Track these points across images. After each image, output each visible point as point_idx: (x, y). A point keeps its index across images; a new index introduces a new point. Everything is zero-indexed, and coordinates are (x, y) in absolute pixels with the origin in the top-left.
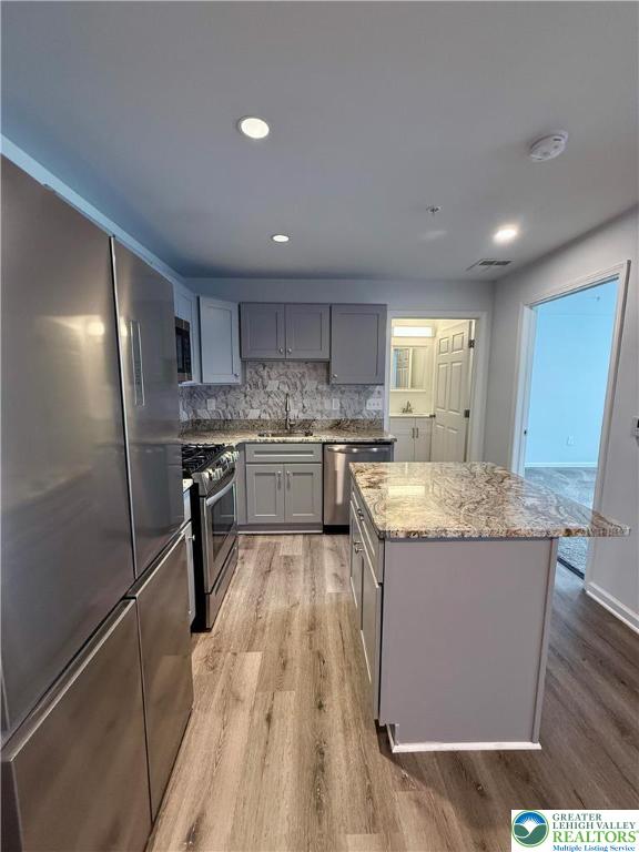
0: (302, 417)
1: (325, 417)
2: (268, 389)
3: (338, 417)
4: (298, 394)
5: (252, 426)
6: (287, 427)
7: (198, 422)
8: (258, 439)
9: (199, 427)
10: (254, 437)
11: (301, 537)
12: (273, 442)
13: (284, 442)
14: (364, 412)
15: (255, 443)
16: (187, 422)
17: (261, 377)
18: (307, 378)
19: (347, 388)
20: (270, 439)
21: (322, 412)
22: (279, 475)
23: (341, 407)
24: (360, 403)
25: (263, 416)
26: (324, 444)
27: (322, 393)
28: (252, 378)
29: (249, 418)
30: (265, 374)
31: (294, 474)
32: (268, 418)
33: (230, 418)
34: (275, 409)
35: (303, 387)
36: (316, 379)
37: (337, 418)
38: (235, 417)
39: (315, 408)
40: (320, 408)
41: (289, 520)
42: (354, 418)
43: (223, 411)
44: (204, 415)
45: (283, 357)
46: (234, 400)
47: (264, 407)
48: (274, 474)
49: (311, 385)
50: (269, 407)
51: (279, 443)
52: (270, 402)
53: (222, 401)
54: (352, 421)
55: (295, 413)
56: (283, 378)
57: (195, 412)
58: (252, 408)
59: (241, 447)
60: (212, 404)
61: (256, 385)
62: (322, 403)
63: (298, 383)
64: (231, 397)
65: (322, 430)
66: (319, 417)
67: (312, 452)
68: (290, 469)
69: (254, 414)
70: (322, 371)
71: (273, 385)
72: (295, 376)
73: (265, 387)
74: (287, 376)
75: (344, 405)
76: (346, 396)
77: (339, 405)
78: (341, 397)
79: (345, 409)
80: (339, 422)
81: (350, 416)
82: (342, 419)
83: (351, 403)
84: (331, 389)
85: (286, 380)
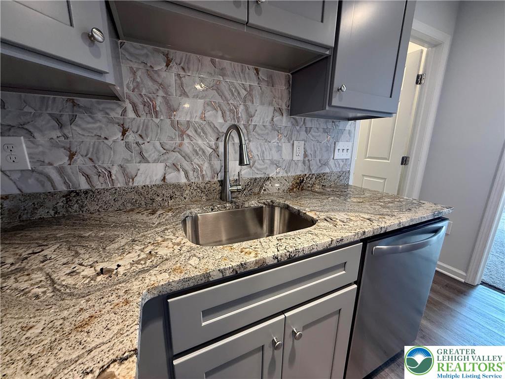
1: (282, 173)
3: (299, 171)
14: (331, 163)
17: (163, 86)
18: (257, 101)
19: (315, 123)
24: (327, 148)
28: (137, 87)
29: (139, 182)
32: (183, 180)
33: (84, 185)
34: (196, 161)
35: (250, 117)
36: (271, 104)
37: (299, 173)
38: (99, 184)
39: (267, 156)
40: (276, 157)
42: (320, 171)
43: (61, 171)
46: (90, 141)
47: (175, 156)
49: (262, 114)
50: (186, 157)
52: (187, 147)
53: (54, 144)
56: (215, 98)
58: (144, 159)
63: (241, 108)
66: (273, 173)
74: (221, 93)
75: (309, 152)
76: (312, 136)
77: (303, 153)
78: (306, 139)
79: (310, 159)
80: (302, 179)
81: (315, 169)
82: (305, 175)
83: (317, 149)
84: (293, 125)
85: (218, 101)
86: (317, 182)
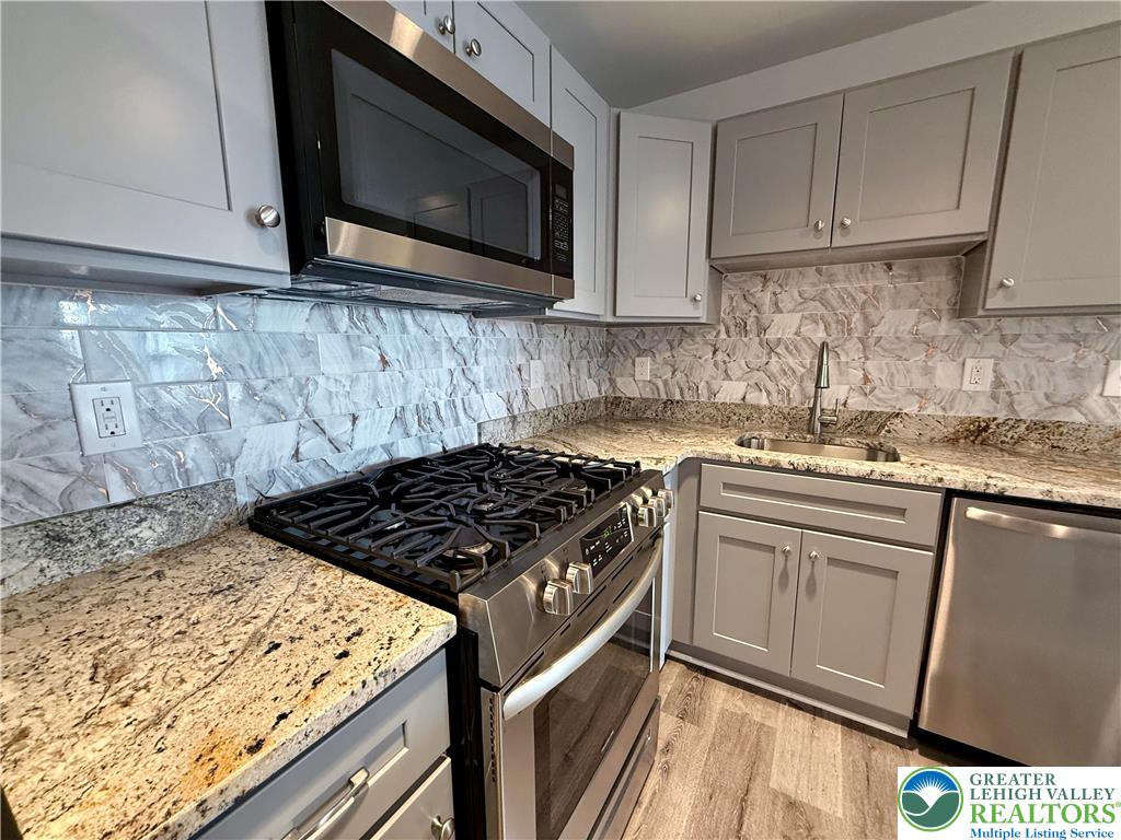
0: (857, 403)
1: (931, 410)
2: (771, 335)
3: (980, 410)
4: (853, 345)
5: (724, 418)
6: (816, 428)
7: (617, 402)
8: (737, 453)
9: (618, 412)
10: (725, 446)
11: (835, 732)
12: (777, 468)
13: (809, 472)
14: (1094, 403)
15: (728, 463)
16: (596, 402)
17: (757, 306)
18: (886, 303)
19: (1032, 325)
20: (767, 456)
21: (922, 395)
22: (786, 554)
23: (998, 382)
24: (1078, 372)
25: (752, 398)
26: (950, 494)
27: (929, 344)
28: (733, 310)
29: (720, 399)
30: (766, 298)
31: (831, 561)
32: (764, 402)
33: (678, 397)
34: (783, 381)
35: (870, 325)
36: (914, 305)
37: (978, 415)
38: (688, 396)
40: (920, 383)
41: (800, 674)
42: (1045, 417)
43: (666, 383)
44: (629, 388)
45: (824, 242)
46: (689, 360)
47: (758, 376)
48: (772, 549)
49: (896, 320)
50: (771, 377)
51: (795, 471)
52: (774, 366)
53: (666, 363)
54: (1036, 426)
55: (839, 393)
56: (815, 307)
57: (612, 382)
58: (728, 377)
59: (690, 468)
60: (645, 368)
61: (743, 328)
62: (928, 371)
63: (856, 317)
64: (684, 355)
65: (923, 444)
66: (911, 408)
67: (901, 512)
68: (818, 545)
69: (731, 392)
70: (939, 282)
71: (785, 325)
73: (762, 330)
74: (825, 303)
75: (1009, 377)
76: (1023, 350)
77: (990, 377)
78: (1000, 356)
79: (1013, 389)
80: (983, 424)
81: (1028, 410)
82: (995, 419)
83: (1039, 374)
84: (965, 332)
85: (821, 310)
86: (1035, 435)
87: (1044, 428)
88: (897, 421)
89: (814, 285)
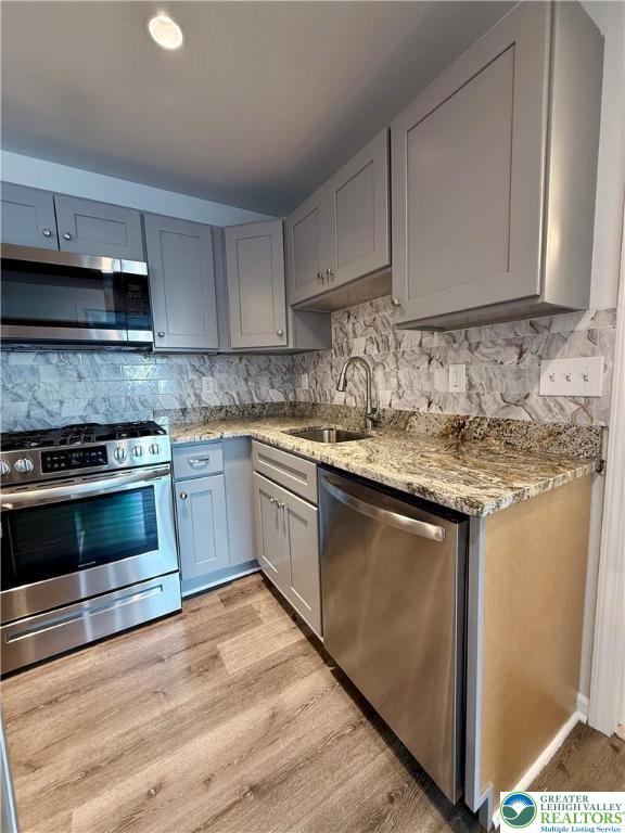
0: (397, 405)
2: (353, 354)
4: (391, 359)
17: (346, 335)
21: (428, 397)
23: (470, 386)
24: (519, 375)
29: (335, 401)
30: (349, 328)
31: (288, 510)
35: (399, 344)
37: (458, 412)
38: (323, 400)
39: (417, 388)
40: (426, 387)
42: (501, 416)
43: (314, 391)
46: (322, 374)
54: (495, 424)
55: (385, 398)
56: (372, 332)
61: (342, 350)
62: (430, 377)
63: (391, 337)
64: (320, 371)
69: (340, 398)
71: (359, 346)
72: (385, 324)
73: (350, 350)
74: (376, 328)
75: (476, 380)
76: (483, 355)
77: (464, 381)
78: (469, 361)
79: (480, 391)
80: (462, 422)
81: (492, 410)
82: (468, 417)
83: (495, 376)
84: (448, 343)
85: (374, 335)
86: (494, 432)
87: (499, 425)
88: (414, 418)
89: (370, 315)
